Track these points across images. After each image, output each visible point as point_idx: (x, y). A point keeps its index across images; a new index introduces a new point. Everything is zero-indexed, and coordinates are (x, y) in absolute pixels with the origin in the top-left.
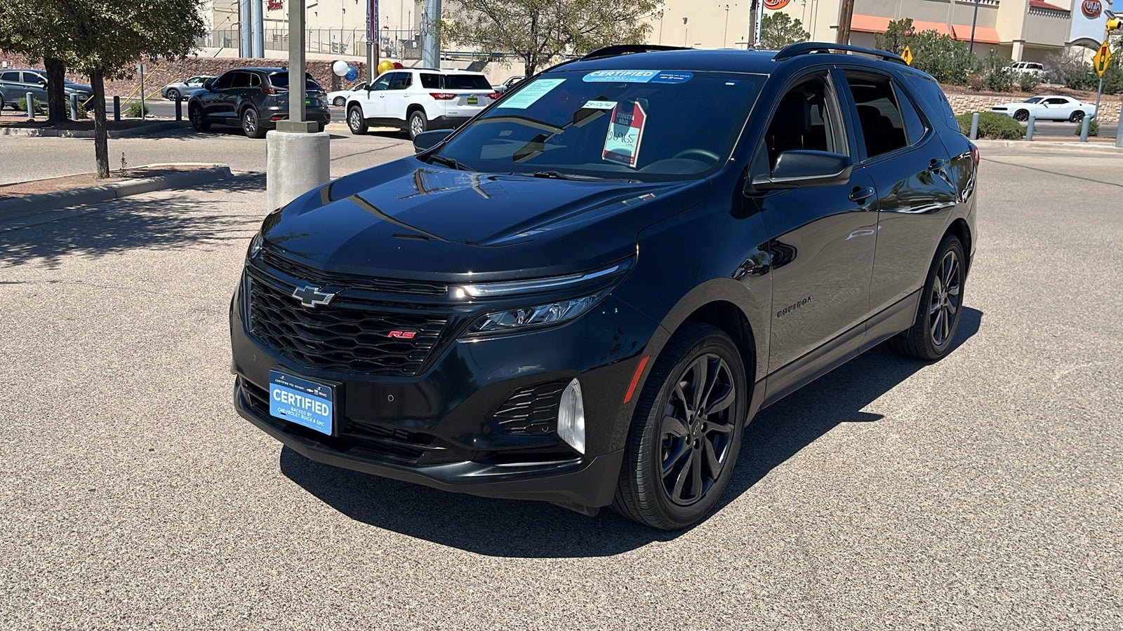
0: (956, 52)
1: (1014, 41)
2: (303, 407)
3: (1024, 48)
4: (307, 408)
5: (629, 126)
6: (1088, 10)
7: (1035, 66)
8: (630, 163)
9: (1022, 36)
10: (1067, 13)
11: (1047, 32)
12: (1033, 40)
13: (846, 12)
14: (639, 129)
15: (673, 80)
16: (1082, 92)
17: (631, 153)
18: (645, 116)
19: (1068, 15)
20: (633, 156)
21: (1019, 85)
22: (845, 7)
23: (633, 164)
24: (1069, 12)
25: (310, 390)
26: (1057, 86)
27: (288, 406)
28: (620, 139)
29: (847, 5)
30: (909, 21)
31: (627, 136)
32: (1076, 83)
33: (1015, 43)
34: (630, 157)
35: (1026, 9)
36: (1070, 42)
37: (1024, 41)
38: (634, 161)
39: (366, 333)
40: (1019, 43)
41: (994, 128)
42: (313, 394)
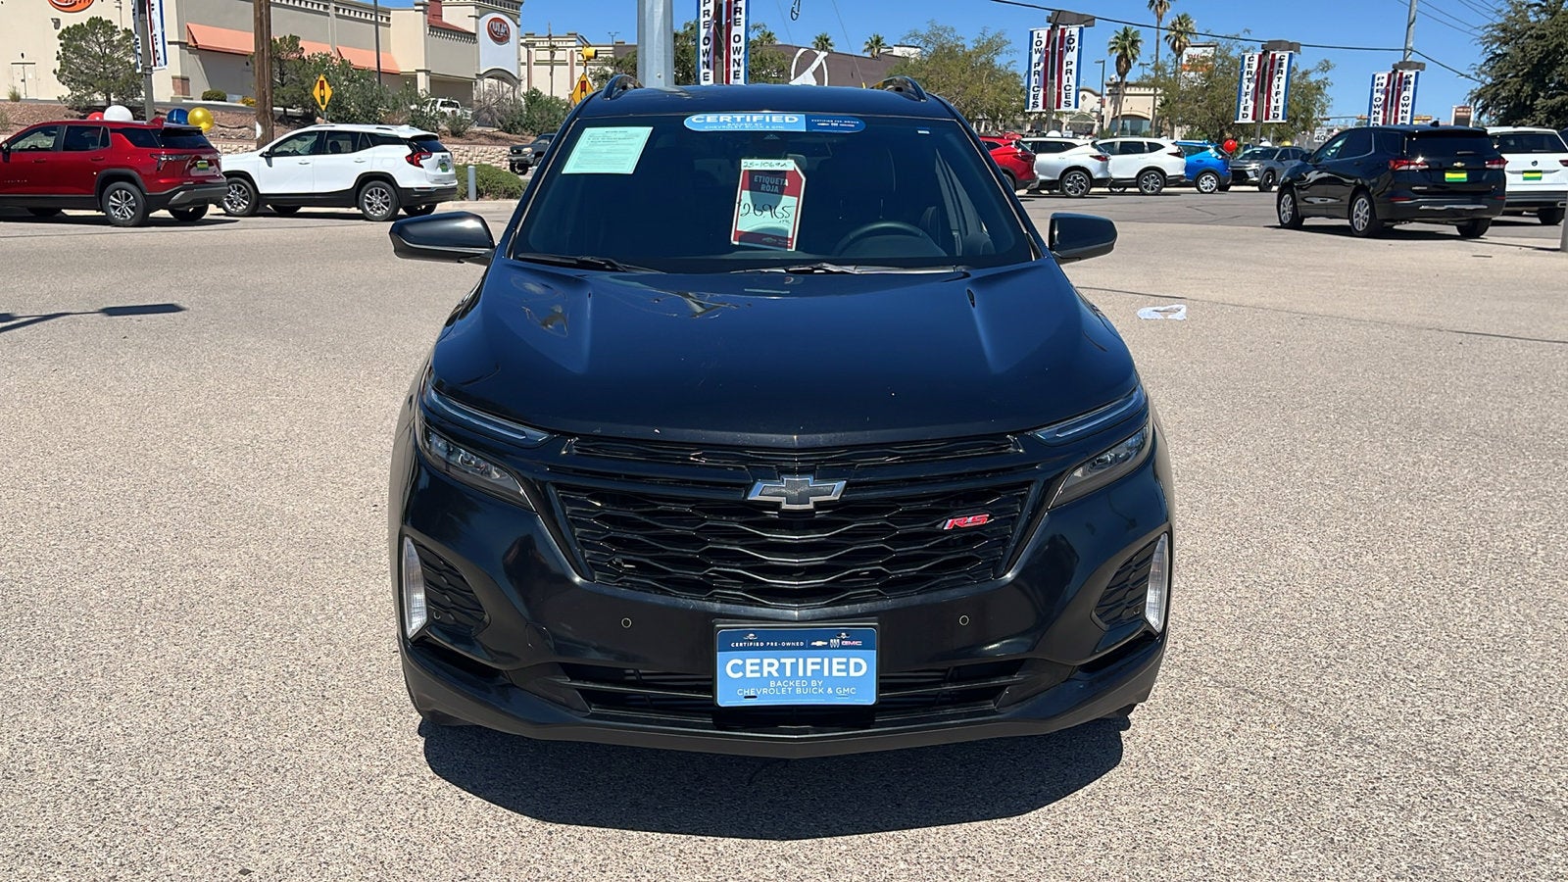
0: (363, 84)
1: (418, 71)
2: (801, 674)
3: (430, 80)
4: (809, 674)
5: (782, 194)
6: (496, 33)
7: (450, 104)
8: (787, 247)
9: (426, 66)
10: (472, 37)
11: (455, 62)
12: (439, 70)
13: (261, 24)
14: (796, 199)
15: (838, 127)
16: (520, 136)
17: (787, 232)
18: (804, 179)
19: (475, 39)
20: (790, 236)
21: (446, 128)
22: (258, 16)
23: (791, 248)
24: (475, 34)
25: (819, 643)
26: (489, 130)
27: (763, 681)
28: (767, 213)
29: (262, 14)
30: (295, 39)
31: (779, 209)
32: (511, 125)
33: (418, 74)
34: (787, 239)
35: (425, 32)
36: (482, 73)
37: (429, 71)
38: (792, 244)
39: (904, 531)
40: (424, 74)
41: (494, 184)
42: (827, 647)
